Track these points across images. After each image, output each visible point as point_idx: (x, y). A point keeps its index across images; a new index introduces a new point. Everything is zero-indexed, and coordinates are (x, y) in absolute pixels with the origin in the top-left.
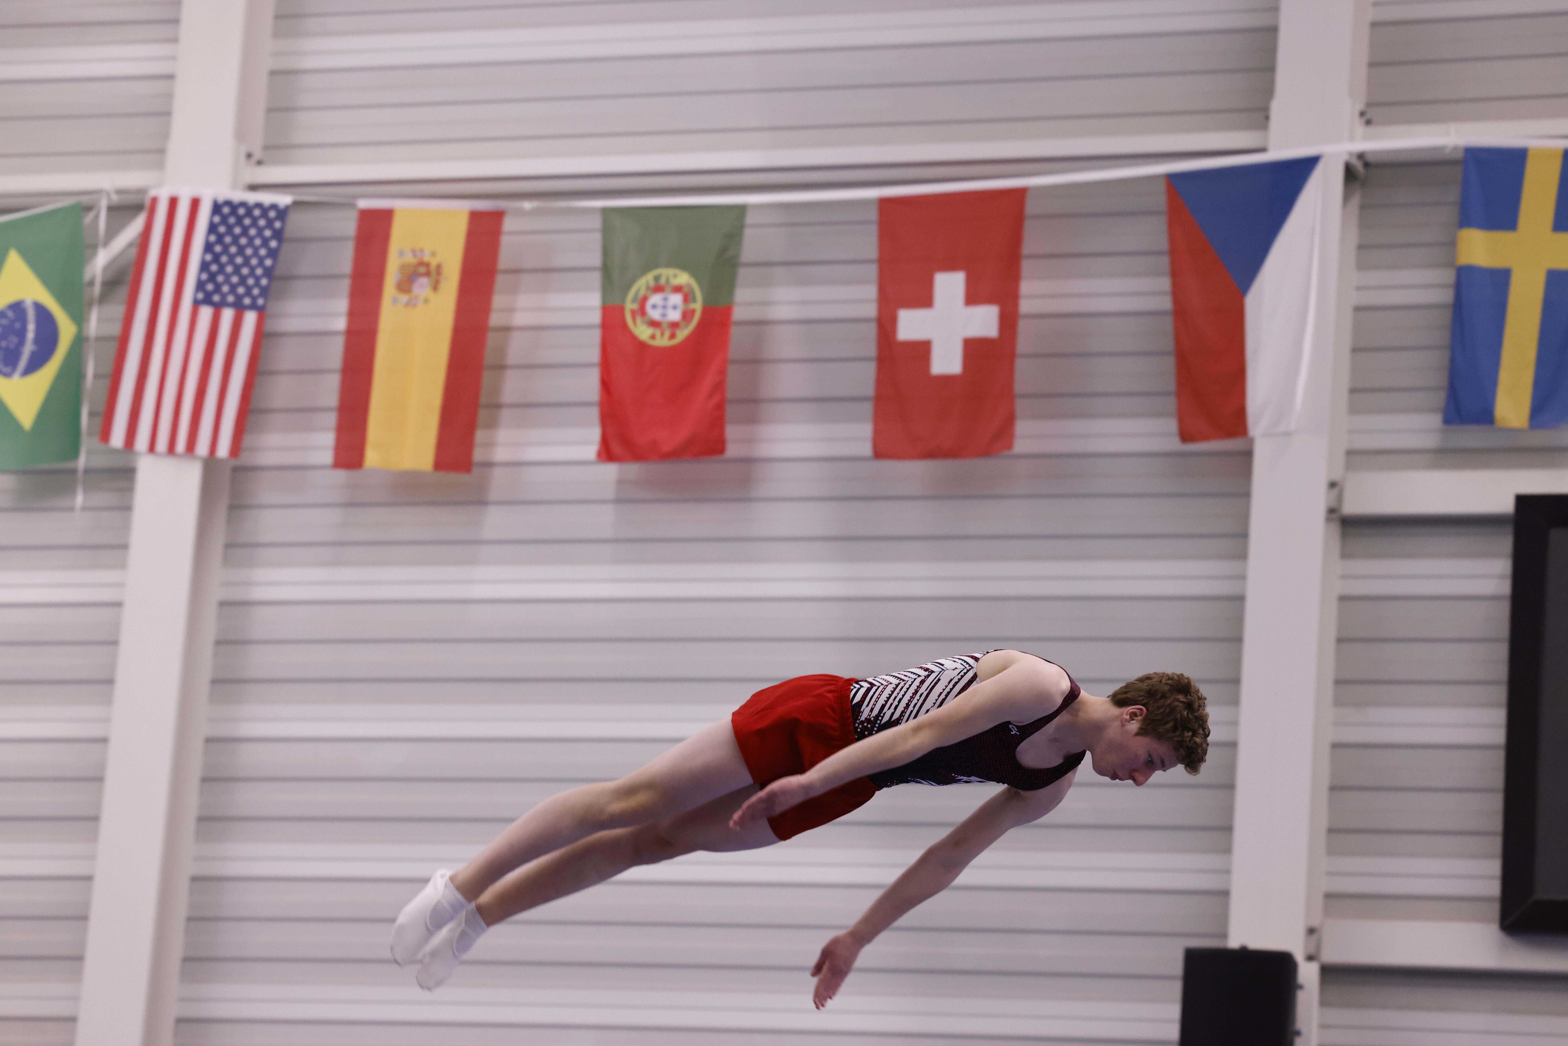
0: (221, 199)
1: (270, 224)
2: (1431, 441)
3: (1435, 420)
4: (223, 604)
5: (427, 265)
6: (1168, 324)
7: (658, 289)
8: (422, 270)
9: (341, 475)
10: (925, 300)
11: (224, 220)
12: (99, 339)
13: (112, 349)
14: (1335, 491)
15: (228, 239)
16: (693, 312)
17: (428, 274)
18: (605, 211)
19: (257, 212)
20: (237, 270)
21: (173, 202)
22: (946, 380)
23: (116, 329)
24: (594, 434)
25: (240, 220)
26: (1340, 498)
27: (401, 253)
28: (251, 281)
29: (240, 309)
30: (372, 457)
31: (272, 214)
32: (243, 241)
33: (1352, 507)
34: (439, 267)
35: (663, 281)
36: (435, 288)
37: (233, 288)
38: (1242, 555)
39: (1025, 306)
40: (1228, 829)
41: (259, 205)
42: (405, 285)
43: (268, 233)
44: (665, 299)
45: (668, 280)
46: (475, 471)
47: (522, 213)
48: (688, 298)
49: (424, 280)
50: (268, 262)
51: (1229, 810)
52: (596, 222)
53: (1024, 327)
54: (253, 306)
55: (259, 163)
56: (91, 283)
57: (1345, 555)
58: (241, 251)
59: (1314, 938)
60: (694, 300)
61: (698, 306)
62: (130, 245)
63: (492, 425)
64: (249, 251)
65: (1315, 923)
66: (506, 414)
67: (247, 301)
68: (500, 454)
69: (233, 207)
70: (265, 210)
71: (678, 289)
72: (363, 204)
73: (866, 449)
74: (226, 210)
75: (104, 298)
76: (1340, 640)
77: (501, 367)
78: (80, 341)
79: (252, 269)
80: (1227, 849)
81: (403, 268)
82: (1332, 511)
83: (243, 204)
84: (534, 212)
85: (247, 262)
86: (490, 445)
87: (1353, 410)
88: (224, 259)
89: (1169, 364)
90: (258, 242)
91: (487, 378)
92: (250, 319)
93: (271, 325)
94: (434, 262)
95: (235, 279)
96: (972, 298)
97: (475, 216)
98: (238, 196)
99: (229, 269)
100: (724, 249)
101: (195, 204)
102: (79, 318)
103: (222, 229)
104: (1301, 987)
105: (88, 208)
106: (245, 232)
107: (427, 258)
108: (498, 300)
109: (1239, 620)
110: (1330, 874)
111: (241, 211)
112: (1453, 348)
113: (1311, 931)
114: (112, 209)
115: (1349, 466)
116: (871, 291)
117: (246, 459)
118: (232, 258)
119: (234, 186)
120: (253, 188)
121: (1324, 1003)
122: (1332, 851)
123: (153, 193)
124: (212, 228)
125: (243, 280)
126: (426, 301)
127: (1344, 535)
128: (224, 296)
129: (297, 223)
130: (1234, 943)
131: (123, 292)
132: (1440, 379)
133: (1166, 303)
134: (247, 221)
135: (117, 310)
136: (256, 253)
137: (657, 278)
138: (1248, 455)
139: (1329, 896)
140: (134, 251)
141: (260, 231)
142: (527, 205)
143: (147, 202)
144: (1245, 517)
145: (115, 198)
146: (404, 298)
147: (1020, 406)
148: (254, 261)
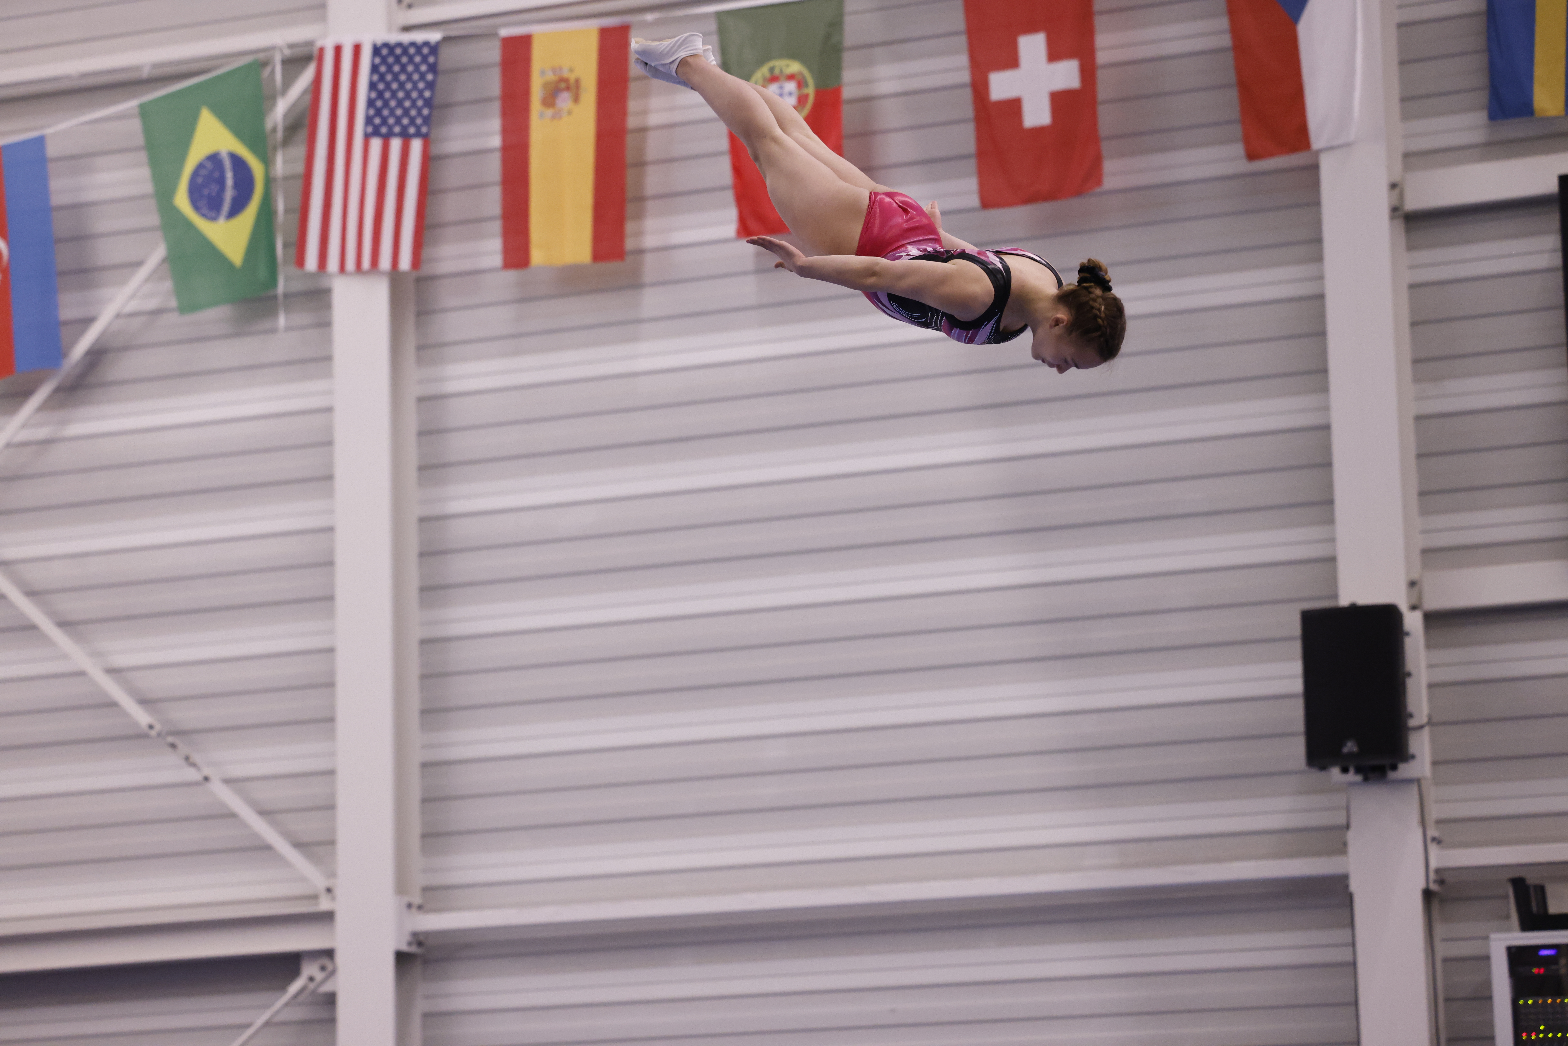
0: (379, 42)
1: (425, 59)
2: (1478, 136)
3: (1481, 117)
4: (421, 400)
5: (566, 80)
6: (1229, 60)
7: (774, 79)
8: (563, 85)
9: (512, 275)
10: (1011, 61)
11: (384, 60)
12: (286, 178)
13: (299, 185)
14: (1396, 191)
15: (389, 77)
16: (807, 96)
17: (568, 88)
18: (719, 15)
19: (412, 51)
20: (400, 103)
21: (338, 50)
22: (1038, 131)
23: (300, 168)
24: (731, 214)
25: (398, 59)
26: (1401, 196)
27: (543, 73)
28: (413, 112)
29: (406, 138)
30: (537, 256)
31: (426, 51)
32: (403, 77)
33: (1412, 204)
34: (577, 81)
35: (777, 72)
36: (576, 99)
37: (398, 120)
38: (1319, 258)
39: (1102, 57)
40: (1329, 502)
41: (413, 44)
42: (550, 100)
43: (424, 68)
44: (781, 88)
45: (781, 71)
46: (629, 259)
47: (646, 25)
48: (801, 84)
49: (565, 95)
50: (427, 94)
51: (1329, 485)
52: (712, 26)
53: (1102, 76)
54: (418, 134)
55: (410, 6)
56: (274, 130)
57: (1411, 247)
58: (402, 86)
59: (1416, 589)
60: (807, 86)
61: (810, 90)
62: (305, 92)
63: (640, 216)
64: (409, 86)
65: (1415, 576)
66: (651, 206)
67: (412, 130)
68: (650, 241)
69: (390, 48)
70: (418, 47)
71: (791, 77)
72: (504, 32)
73: (974, 200)
74: (385, 52)
75: (287, 141)
76: (1414, 324)
77: (641, 164)
78: (269, 181)
79: (414, 102)
80: (1330, 520)
81: (546, 85)
82: (1395, 210)
83: (399, 45)
84: (657, 23)
85: (408, 95)
86: (640, 234)
87: (1406, 116)
88: (387, 95)
89: (1233, 95)
90: (416, 77)
91: (630, 175)
92: (416, 146)
93: (435, 150)
94: (572, 77)
95: (399, 112)
96: (1054, 56)
97: (604, 32)
98: (395, 37)
99: (393, 103)
100: (828, 37)
101: (357, 49)
102: (267, 161)
103: (383, 69)
104: (1407, 634)
105: (264, 64)
106: (403, 69)
107: (566, 74)
108: (633, 105)
109: (1321, 316)
110: (1424, 532)
111: (398, 51)
112: (1490, 51)
113: (1412, 584)
114: (286, 62)
115: (1407, 168)
116: (963, 60)
117: (426, 269)
118: (394, 94)
119: (390, 29)
120: (407, 29)
121: (1429, 646)
122: (1424, 512)
123: (319, 44)
124: (374, 69)
125: (406, 112)
126: (570, 113)
127: (1408, 230)
128: (390, 128)
129: (449, 57)
130: (1344, 601)
131: (303, 134)
132: (1481, 79)
133: (1226, 41)
134: (404, 60)
135: (299, 151)
136: (415, 87)
137: (772, 70)
138: (1314, 168)
139: (1425, 552)
140: (308, 98)
141: (417, 67)
142: (649, 17)
143: (316, 52)
144: (1317, 224)
145: (287, 52)
146: (549, 112)
147: (1106, 147)
148: (414, 95)
